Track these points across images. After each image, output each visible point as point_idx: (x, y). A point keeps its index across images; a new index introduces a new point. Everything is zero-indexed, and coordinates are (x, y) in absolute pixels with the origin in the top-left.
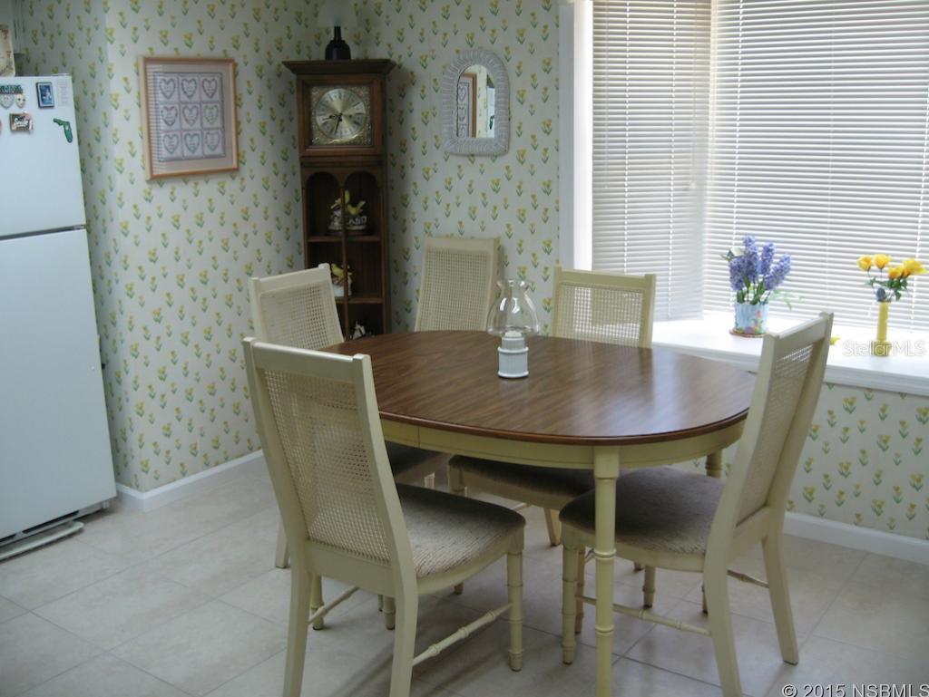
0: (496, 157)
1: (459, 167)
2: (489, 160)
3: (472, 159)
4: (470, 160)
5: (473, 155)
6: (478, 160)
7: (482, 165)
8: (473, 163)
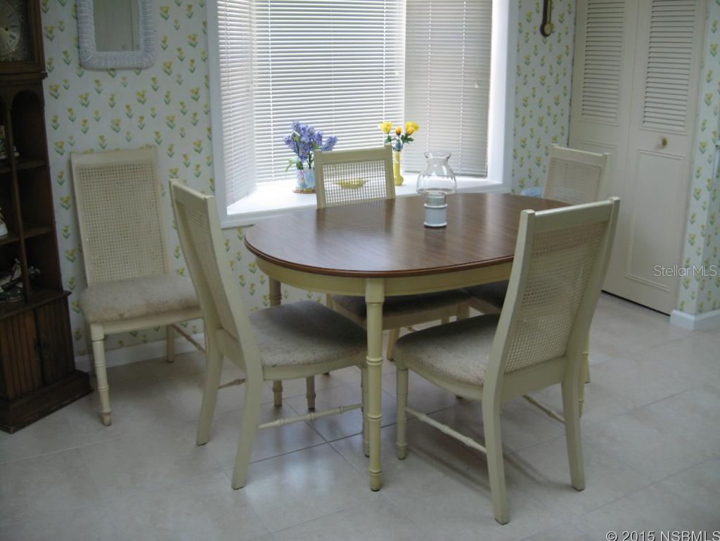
0: (141, 69)
1: (97, 82)
2: (133, 73)
3: (112, 72)
4: (110, 74)
5: (113, 70)
6: (120, 74)
7: (124, 79)
8: (113, 76)
